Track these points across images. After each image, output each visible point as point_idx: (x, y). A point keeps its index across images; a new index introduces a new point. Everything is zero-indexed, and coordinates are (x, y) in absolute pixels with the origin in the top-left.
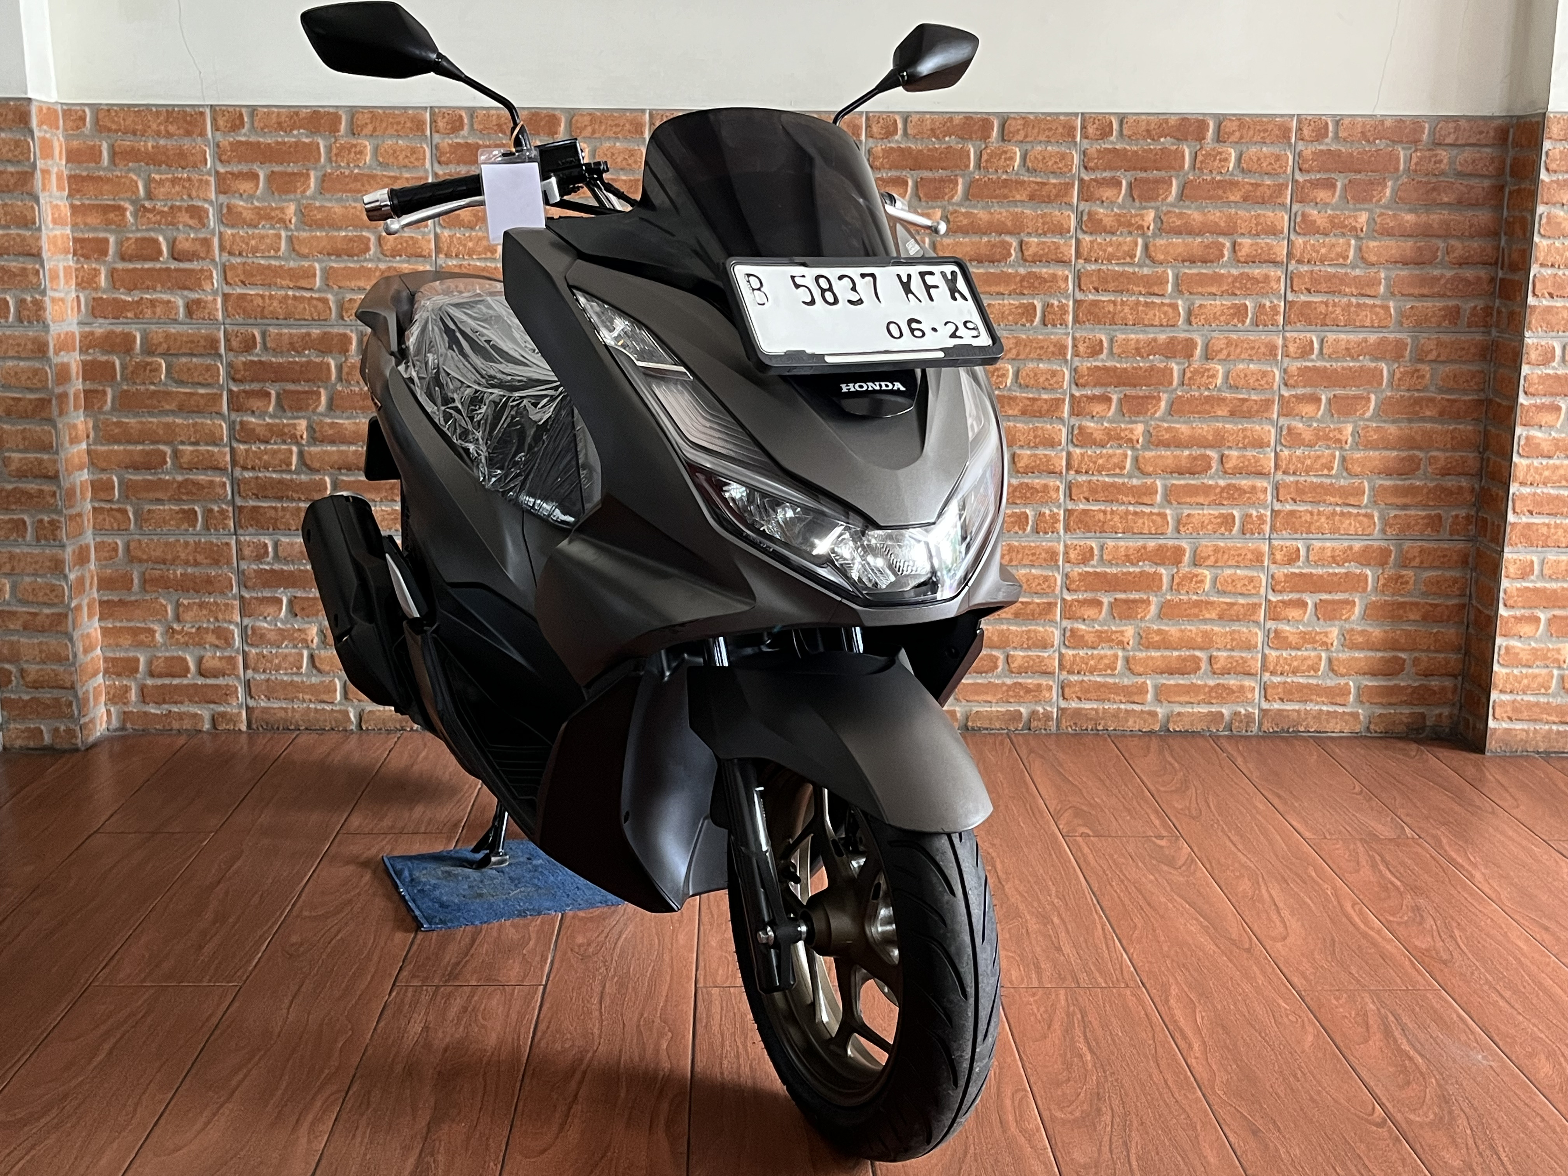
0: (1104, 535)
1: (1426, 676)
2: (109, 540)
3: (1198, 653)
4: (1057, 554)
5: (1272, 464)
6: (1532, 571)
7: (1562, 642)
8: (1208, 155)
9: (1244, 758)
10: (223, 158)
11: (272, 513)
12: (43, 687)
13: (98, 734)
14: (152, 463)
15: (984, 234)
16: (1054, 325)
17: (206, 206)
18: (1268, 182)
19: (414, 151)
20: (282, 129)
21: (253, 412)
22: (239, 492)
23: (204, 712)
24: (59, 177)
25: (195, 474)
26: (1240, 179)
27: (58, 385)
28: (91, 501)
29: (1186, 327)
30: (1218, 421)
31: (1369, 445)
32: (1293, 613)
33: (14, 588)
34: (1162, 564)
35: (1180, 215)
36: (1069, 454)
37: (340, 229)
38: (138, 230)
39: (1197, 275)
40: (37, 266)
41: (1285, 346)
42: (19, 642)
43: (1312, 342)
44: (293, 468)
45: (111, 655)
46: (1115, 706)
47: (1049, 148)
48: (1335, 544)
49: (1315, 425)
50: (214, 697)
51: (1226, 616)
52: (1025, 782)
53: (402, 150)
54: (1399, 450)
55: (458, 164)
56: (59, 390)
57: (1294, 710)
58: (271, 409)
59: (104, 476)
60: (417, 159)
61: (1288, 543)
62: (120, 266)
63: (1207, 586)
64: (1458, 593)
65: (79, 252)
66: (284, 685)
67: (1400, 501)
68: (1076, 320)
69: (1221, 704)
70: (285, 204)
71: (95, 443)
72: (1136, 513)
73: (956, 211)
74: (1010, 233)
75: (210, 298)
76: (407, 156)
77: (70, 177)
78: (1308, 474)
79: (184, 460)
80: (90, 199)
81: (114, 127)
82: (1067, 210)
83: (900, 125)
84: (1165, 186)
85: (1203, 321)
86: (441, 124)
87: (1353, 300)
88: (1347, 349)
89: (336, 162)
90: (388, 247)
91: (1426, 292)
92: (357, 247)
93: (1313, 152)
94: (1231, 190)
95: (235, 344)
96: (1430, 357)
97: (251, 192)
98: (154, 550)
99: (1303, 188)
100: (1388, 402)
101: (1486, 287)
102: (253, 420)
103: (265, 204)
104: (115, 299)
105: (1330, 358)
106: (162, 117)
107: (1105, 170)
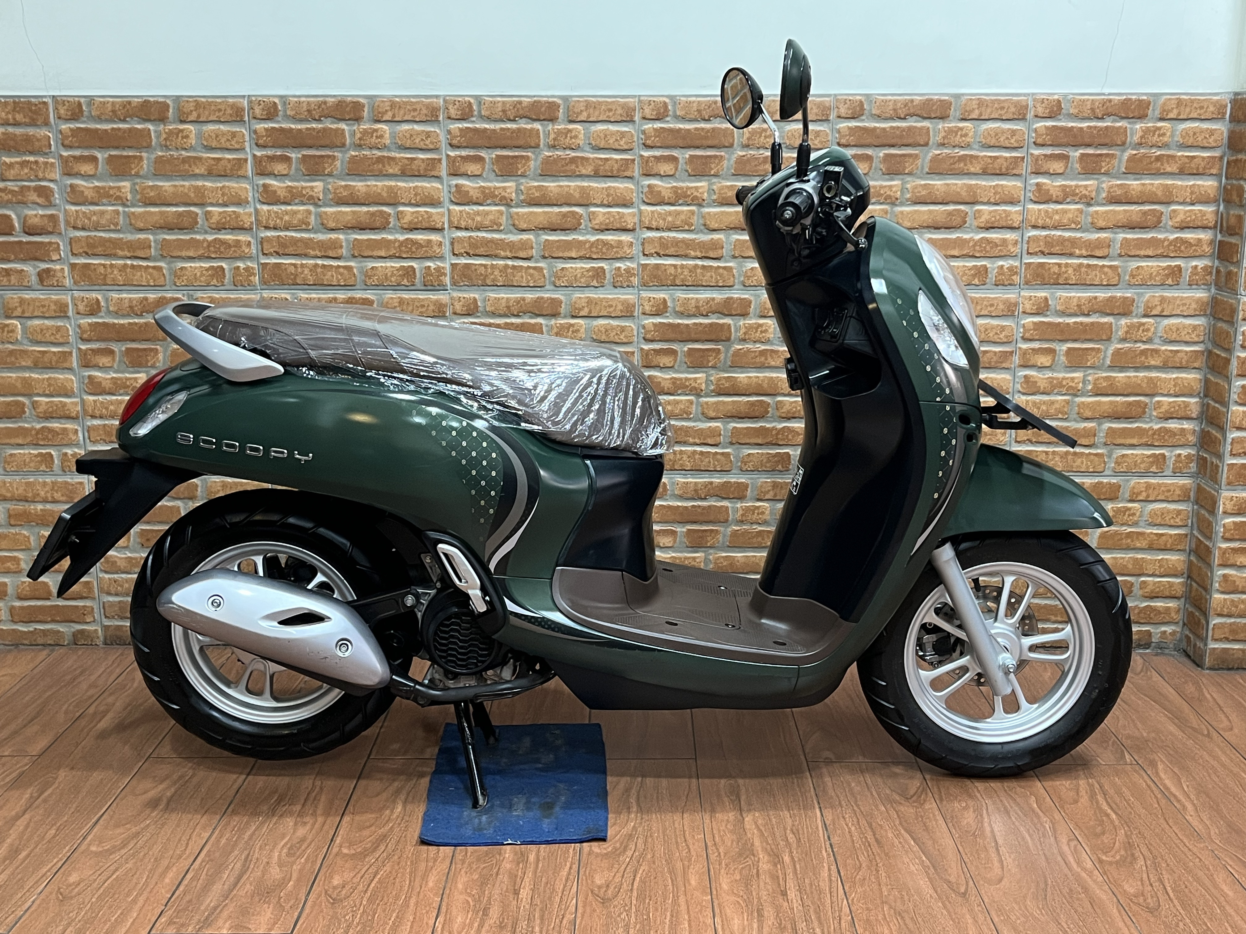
1: (1152, 598)
8: (950, 131)
10: (67, 142)
14: (14, 412)
17: (52, 185)
18: (1005, 155)
19: (234, 135)
20: (116, 116)
21: (100, 367)
23: (66, 630)
25: (51, 422)
26: (979, 153)
31: (1099, 392)
35: (925, 186)
37: (170, 205)
39: (941, 239)
41: (1021, 303)
43: (1046, 298)
49: (1049, 374)
50: (73, 617)
53: (223, 134)
54: (1127, 395)
55: (273, 147)
58: (115, 365)
60: (238, 142)
64: (1180, 523)
67: (1128, 441)
70: (122, 184)
75: (58, 267)
76: (228, 140)
79: (41, 409)
83: (670, 107)
86: (258, 111)
87: (1085, 261)
88: (1079, 306)
89: (166, 146)
90: (213, 220)
91: (1150, 254)
92: (186, 222)
93: (1047, 128)
94: (971, 163)
95: (81, 308)
96: (1154, 312)
97: (91, 173)
98: (17, 489)
99: (1037, 160)
100: (1117, 352)
101: (1207, 249)
102: (100, 374)
103: (104, 184)
105: (1064, 314)
106: (9, 108)
107: (855, 146)
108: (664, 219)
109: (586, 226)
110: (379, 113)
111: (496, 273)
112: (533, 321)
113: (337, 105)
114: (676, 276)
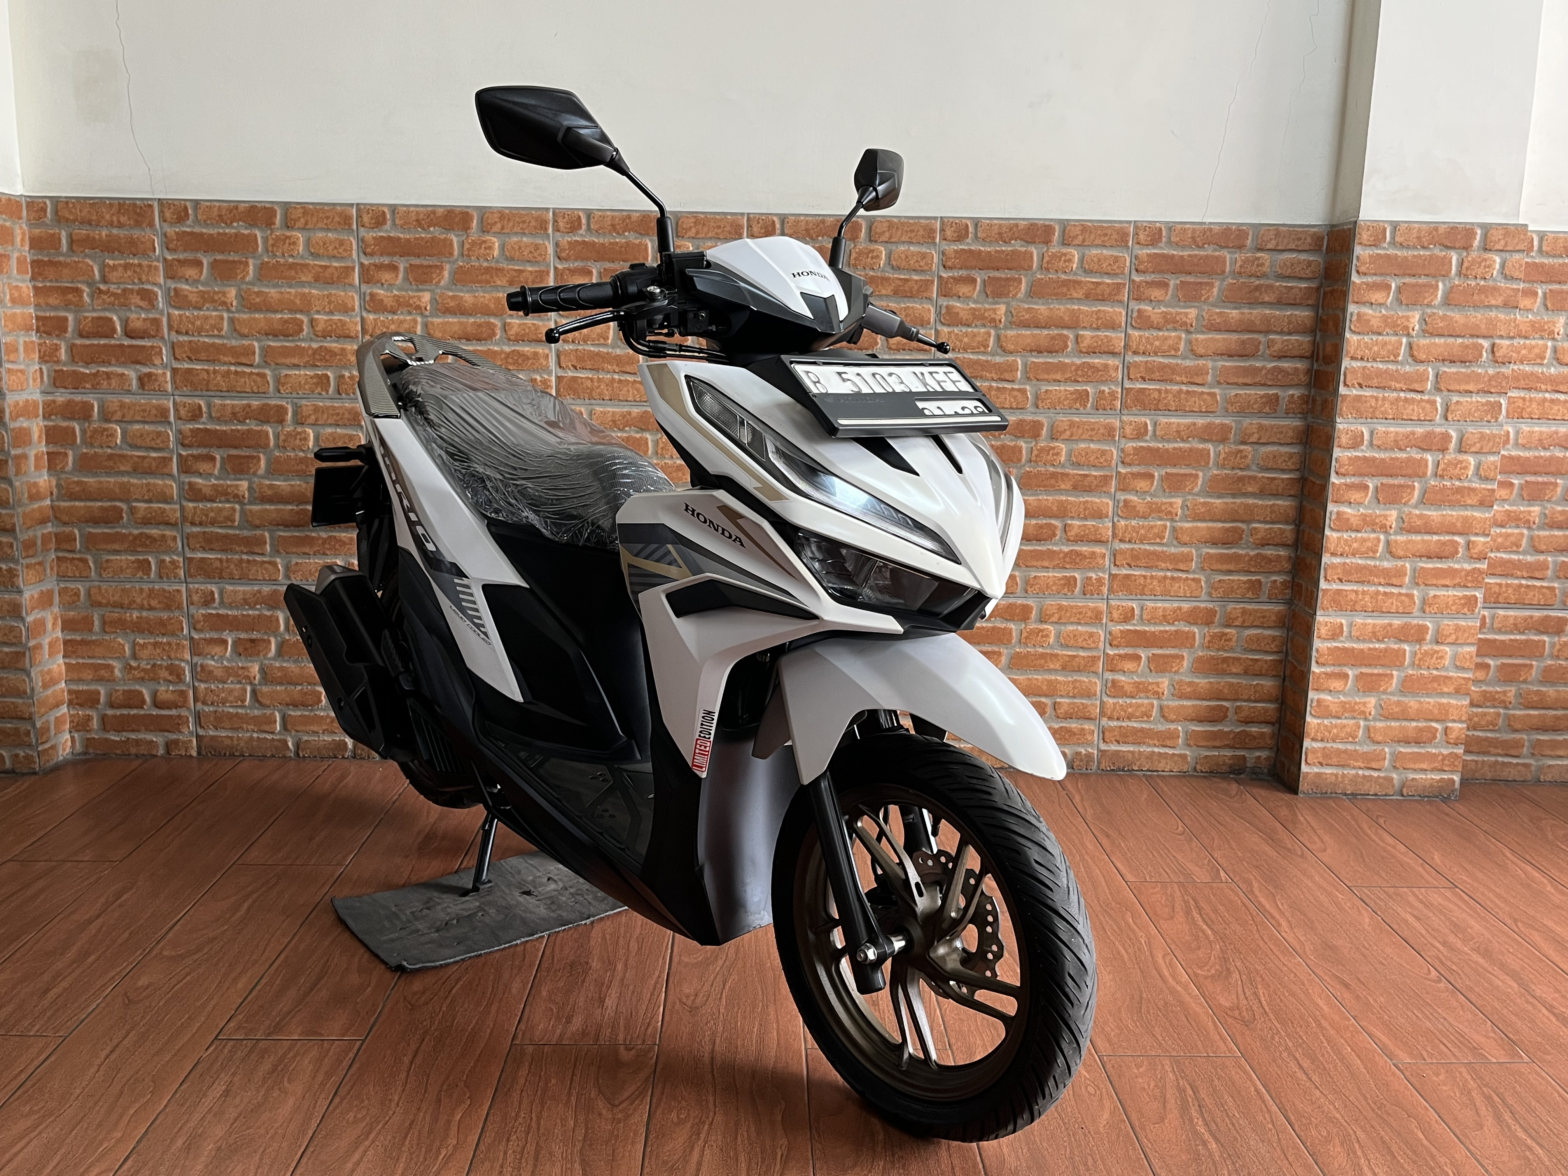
1: (1247, 723)
2: (71, 586)
3: (1044, 700)
5: (1110, 533)
6: (1342, 632)
7: (1368, 696)
8: (1054, 255)
9: (1082, 796)
10: (171, 246)
11: (218, 564)
12: (4, 718)
13: (61, 758)
14: (111, 517)
17: (156, 289)
18: (1108, 281)
19: (342, 243)
20: (222, 221)
21: (201, 474)
22: (188, 545)
23: (159, 739)
24: (21, 261)
25: (148, 528)
26: (1083, 278)
27: (14, 447)
28: (55, 550)
29: (1033, 410)
30: (1062, 494)
31: (1197, 518)
32: (1129, 665)
34: (1013, 620)
35: (1029, 310)
37: (276, 311)
38: (94, 310)
39: (1044, 363)
41: (1122, 428)
43: (1146, 424)
44: (236, 524)
45: (74, 687)
47: (912, 248)
48: (1167, 605)
49: (1149, 498)
50: (168, 727)
51: (1069, 666)
53: (331, 242)
54: (1224, 521)
55: (382, 255)
56: (13, 452)
57: (1129, 751)
58: (216, 472)
59: (67, 529)
60: (345, 250)
61: (1124, 603)
62: (78, 342)
63: (1051, 640)
64: (1276, 649)
65: (42, 329)
66: (231, 716)
67: (1225, 567)
69: (1064, 745)
70: (227, 289)
71: (58, 500)
75: (160, 371)
76: (335, 248)
77: (33, 262)
78: (1142, 543)
79: (139, 515)
80: (51, 281)
81: (71, 217)
82: (927, 304)
83: (778, 226)
84: (1016, 284)
85: (1049, 405)
86: (366, 219)
87: (1184, 388)
88: (1178, 432)
89: (272, 252)
90: (319, 328)
91: (1249, 381)
92: (291, 329)
93: (1148, 255)
94: (1075, 288)
95: (183, 413)
96: (1252, 440)
97: (196, 277)
98: (113, 596)
99: (1138, 287)
100: (1214, 479)
101: (1303, 378)
102: (200, 481)
103: (209, 289)
104: (74, 372)
105: (1163, 439)
106: (114, 210)
107: (961, 268)
110: (488, 224)
111: (602, 387)
112: (638, 436)
113: (447, 215)
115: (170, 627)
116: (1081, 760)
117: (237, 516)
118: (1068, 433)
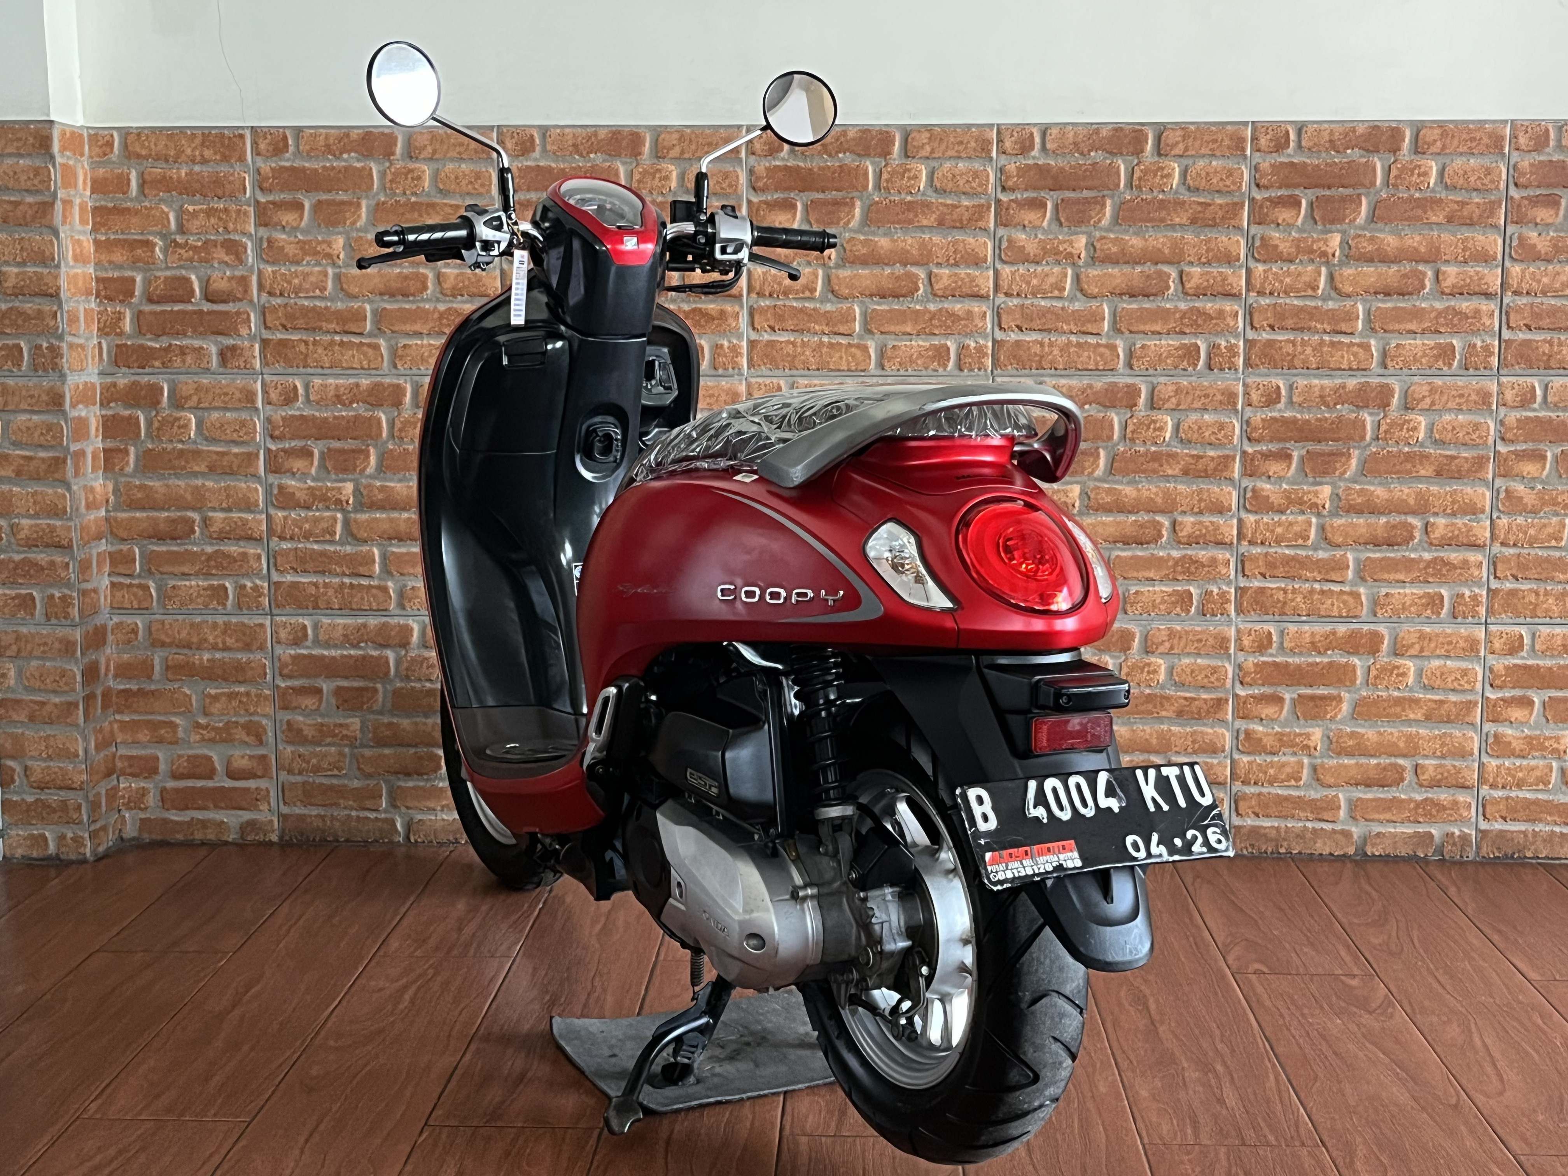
0: (1285, 618)
2: (129, 620)
3: (1401, 761)
4: (1229, 641)
5: (1488, 535)
8: (1404, 168)
9: (1459, 889)
10: (264, 185)
11: (313, 590)
12: (49, 788)
13: (111, 843)
14: (178, 532)
15: (1137, 263)
16: (1222, 369)
17: (245, 240)
18: (1477, 200)
19: (478, 176)
20: (330, 153)
21: (293, 474)
22: (275, 565)
23: (231, 819)
24: (82, 208)
25: (226, 545)
26: (1443, 196)
27: (74, 441)
28: (109, 575)
29: (1381, 371)
30: (1421, 483)
32: (1516, 714)
33: (20, 673)
34: (1356, 653)
35: (1372, 239)
36: (1240, 521)
38: (167, 268)
39: (1395, 308)
40: (55, 308)
41: (1500, 393)
42: (23, 734)
43: (1534, 388)
44: (337, 537)
45: (128, 752)
46: (1300, 824)
47: (1214, 163)
48: (1565, 630)
49: (1540, 487)
50: (244, 804)
51: (1435, 715)
52: (1188, 911)
53: (464, 175)
55: (528, 190)
56: (74, 447)
57: (1520, 832)
58: (313, 471)
59: (125, 547)
60: (482, 185)
61: (1509, 629)
62: (147, 308)
63: (1411, 680)
65: (103, 293)
66: (324, 789)
68: (1248, 363)
69: (1430, 823)
70: (333, 238)
71: (115, 509)
72: (1322, 592)
73: (1104, 238)
74: (1169, 263)
75: (247, 344)
76: (470, 182)
77: (95, 209)
78: (1531, 546)
79: (215, 528)
80: (116, 233)
81: (144, 153)
82: (1235, 235)
83: (1037, 139)
84: (1354, 206)
85: (1400, 363)
86: (509, 145)
89: (391, 189)
90: (447, 285)
92: (413, 286)
93: (1532, 164)
94: (1433, 209)
95: (274, 396)
97: (295, 224)
98: (179, 633)
99: (1519, 206)
102: (293, 483)
103: (310, 238)
104: (142, 346)
105: (1556, 407)
106: (198, 141)
107: (1280, 187)
108: (1028, 283)
109: (925, 291)
110: (664, 148)
111: (807, 353)
113: (612, 138)
114: (1042, 357)
115: (250, 673)
116: (1454, 844)
117: (339, 529)
118: (1428, 400)
